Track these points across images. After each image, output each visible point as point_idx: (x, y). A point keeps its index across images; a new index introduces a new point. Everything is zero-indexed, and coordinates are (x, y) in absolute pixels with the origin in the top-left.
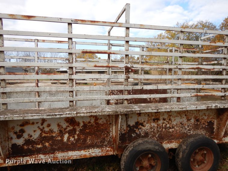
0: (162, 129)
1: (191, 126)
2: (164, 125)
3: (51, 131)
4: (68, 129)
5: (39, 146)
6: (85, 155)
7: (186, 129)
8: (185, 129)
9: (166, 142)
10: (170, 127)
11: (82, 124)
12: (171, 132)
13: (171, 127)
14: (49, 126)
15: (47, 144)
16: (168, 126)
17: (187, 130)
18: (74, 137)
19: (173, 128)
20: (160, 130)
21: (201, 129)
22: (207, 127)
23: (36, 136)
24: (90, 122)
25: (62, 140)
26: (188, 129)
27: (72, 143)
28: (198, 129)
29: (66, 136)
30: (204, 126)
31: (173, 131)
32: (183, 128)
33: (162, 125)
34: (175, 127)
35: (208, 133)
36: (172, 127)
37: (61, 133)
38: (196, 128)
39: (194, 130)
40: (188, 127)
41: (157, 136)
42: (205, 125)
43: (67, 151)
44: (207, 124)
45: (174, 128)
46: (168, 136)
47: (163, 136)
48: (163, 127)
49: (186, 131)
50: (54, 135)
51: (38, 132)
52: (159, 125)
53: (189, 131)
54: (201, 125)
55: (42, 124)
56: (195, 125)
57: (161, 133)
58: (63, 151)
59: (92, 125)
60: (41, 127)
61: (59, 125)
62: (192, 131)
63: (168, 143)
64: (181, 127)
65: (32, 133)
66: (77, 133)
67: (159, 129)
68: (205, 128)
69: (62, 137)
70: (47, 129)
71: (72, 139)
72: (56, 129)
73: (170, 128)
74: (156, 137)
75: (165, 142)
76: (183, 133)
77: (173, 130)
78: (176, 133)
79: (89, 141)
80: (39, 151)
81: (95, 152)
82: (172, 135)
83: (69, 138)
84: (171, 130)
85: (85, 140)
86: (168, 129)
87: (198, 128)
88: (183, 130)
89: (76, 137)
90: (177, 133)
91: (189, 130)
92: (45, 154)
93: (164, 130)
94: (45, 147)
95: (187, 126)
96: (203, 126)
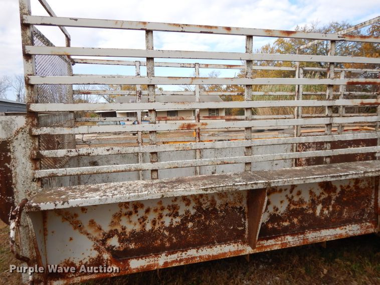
3: (302, 201)
4: (323, 197)
5: (286, 224)
6: (341, 235)
11: (339, 190)
14: (299, 193)
15: (295, 220)
18: (328, 209)
23: (282, 209)
24: (349, 187)
25: (314, 213)
27: (326, 218)
29: (319, 208)
37: (314, 204)
43: (319, 230)
50: (305, 207)
51: (286, 203)
55: (291, 192)
58: (315, 230)
59: (351, 191)
60: (290, 196)
61: (311, 192)
65: (278, 205)
66: (333, 202)
69: (314, 209)
70: (296, 199)
71: (326, 212)
72: (307, 198)
79: (345, 215)
80: (286, 231)
81: (353, 230)
83: (322, 211)
85: (341, 213)
89: (331, 209)
92: (293, 234)
94: (293, 225)
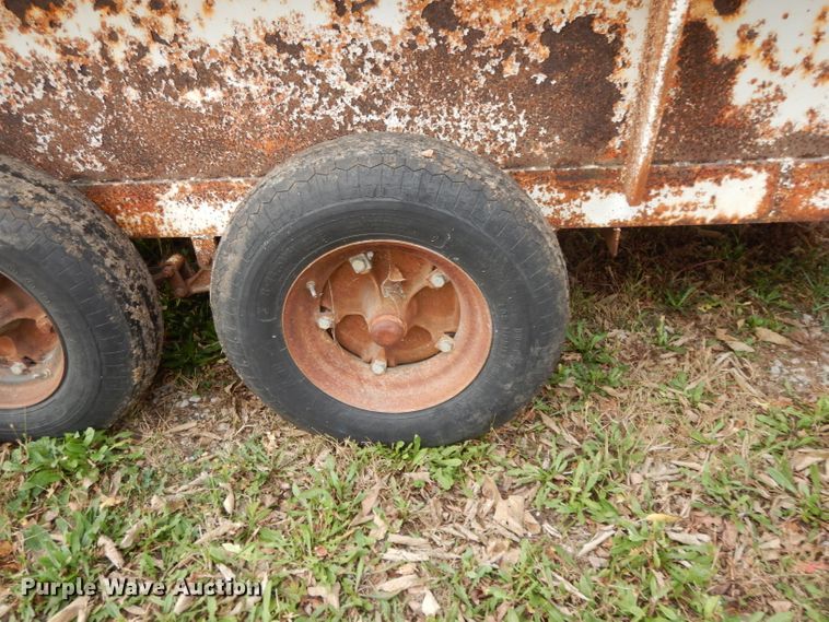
0: (117, 88)
1: (376, 71)
2: (119, 52)
7: (339, 93)
8: (325, 89)
9: (183, 190)
10: (174, 68)
12: (199, 116)
13: (184, 68)
16: (157, 58)
17: (348, 100)
19: (206, 77)
20: (99, 93)
21: (483, 97)
22: (541, 78)
26: (357, 91)
28: (455, 101)
30: (512, 69)
31: (217, 107)
32: (300, 83)
33: (104, 52)
34: (228, 73)
35: (546, 139)
36: (199, 68)
38: (435, 90)
39: (415, 102)
40: (352, 78)
41: (95, 143)
42: (523, 60)
44: (539, 53)
45: (221, 82)
46: (187, 147)
47: (142, 142)
48: (114, 74)
49: (335, 113)
52: (74, 52)
53: (366, 112)
54: (483, 61)
56: (421, 57)
57: (118, 123)
62: (400, 114)
63: (202, 195)
64: (286, 80)
67: (94, 85)
68: (522, 90)
73: (184, 82)
74: (95, 151)
75: (174, 190)
76: (311, 124)
77: (214, 94)
78: (244, 126)
82: (218, 143)
84: (193, 97)
86: (168, 91)
87: (452, 88)
88: (308, 103)
90: (255, 122)
91: (365, 105)
93: (132, 94)
95: (337, 68)
96: (499, 69)
